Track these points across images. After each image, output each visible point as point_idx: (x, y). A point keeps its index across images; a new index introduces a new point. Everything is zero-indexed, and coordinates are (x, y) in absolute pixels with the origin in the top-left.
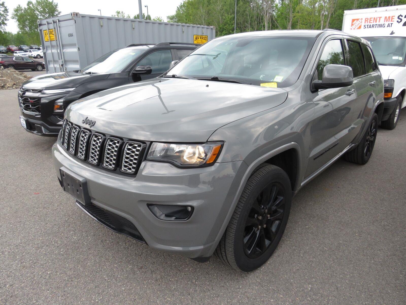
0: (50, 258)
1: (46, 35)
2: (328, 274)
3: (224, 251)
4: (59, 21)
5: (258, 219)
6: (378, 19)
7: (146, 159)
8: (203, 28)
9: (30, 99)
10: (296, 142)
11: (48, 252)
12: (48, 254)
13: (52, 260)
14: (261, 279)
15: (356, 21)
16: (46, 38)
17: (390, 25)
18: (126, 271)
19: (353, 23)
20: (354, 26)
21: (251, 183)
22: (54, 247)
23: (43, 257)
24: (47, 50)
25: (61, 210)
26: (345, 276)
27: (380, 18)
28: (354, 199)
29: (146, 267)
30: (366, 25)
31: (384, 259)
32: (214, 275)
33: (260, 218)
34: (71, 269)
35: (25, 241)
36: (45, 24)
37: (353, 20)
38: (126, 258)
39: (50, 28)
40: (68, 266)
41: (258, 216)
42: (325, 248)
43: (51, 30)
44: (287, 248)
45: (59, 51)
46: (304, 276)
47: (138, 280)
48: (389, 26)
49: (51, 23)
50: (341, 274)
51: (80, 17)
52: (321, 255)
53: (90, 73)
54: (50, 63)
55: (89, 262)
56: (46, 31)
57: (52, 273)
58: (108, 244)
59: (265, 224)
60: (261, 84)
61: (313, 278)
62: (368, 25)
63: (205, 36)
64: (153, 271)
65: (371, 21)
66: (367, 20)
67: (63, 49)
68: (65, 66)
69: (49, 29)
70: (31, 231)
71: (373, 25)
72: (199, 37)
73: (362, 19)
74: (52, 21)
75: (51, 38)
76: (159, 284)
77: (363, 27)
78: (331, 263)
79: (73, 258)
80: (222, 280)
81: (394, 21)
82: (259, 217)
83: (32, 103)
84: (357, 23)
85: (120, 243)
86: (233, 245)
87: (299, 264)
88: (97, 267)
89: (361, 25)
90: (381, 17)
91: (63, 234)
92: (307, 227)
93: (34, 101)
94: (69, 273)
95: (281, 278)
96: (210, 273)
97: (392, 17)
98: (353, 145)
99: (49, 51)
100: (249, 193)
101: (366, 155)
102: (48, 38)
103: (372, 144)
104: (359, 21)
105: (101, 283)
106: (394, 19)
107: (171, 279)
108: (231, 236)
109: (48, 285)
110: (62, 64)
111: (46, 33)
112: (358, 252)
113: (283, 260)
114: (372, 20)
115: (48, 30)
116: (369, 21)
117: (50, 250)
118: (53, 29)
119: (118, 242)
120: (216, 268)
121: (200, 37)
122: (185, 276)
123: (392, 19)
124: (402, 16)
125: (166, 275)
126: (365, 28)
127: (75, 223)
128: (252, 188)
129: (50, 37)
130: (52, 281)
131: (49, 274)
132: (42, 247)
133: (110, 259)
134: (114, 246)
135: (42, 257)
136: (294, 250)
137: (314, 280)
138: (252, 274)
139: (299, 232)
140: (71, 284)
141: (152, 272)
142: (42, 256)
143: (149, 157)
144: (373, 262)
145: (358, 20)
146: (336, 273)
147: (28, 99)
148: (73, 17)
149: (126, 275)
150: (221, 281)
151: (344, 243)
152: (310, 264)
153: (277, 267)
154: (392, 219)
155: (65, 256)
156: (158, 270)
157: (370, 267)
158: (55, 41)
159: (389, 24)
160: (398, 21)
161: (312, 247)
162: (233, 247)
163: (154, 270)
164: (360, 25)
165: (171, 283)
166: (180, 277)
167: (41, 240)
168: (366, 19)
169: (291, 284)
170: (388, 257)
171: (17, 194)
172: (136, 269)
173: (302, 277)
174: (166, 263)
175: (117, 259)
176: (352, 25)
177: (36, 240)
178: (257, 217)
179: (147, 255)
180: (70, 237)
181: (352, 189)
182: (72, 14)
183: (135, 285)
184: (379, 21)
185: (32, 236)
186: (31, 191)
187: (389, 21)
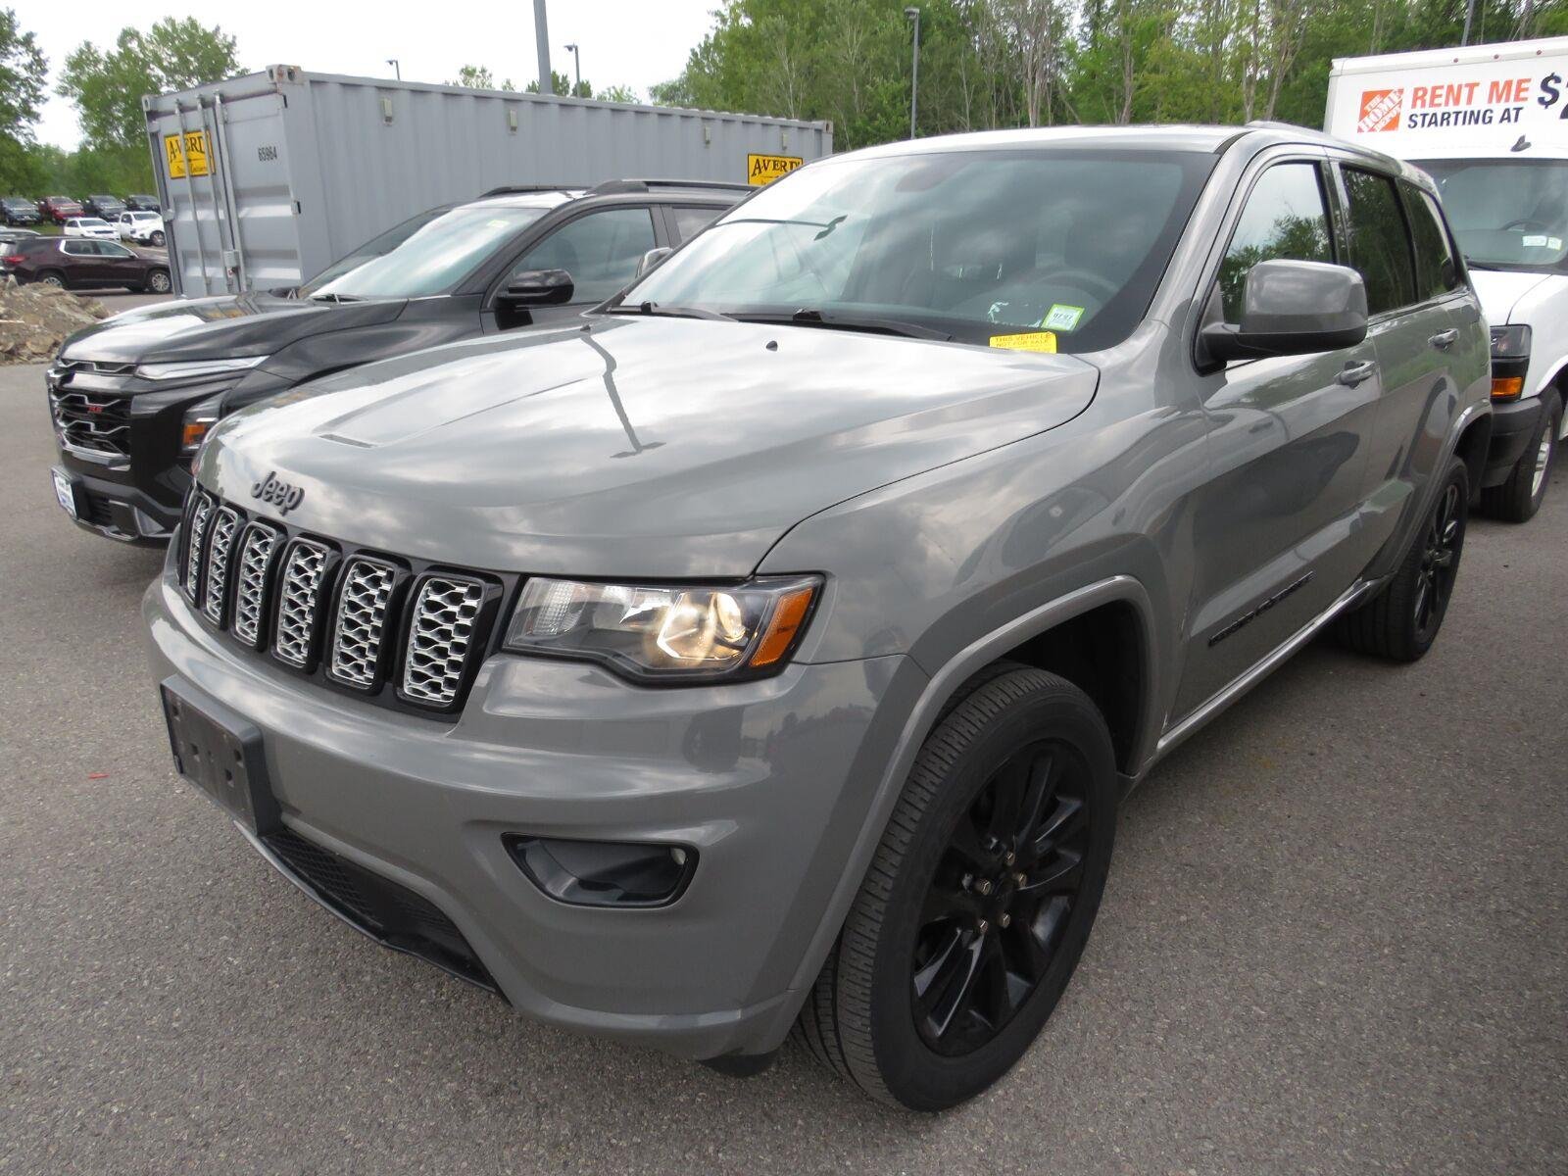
0: (124, 1048)
1: (173, 152)
2: (1270, 1119)
3: (833, 1028)
4: (224, 100)
5: (978, 894)
6: (1465, 92)
7: (499, 649)
8: (783, 127)
9: (90, 400)
10: (1133, 576)
11: (122, 1023)
12: (121, 1028)
13: (135, 1056)
14: (988, 1143)
15: (1377, 99)
16: (174, 166)
17: (1513, 114)
18: (435, 1104)
19: (1367, 108)
20: (1369, 121)
21: (942, 745)
22: (147, 1000)
23: (100, 1043)
24: (177, 210)
25: (188, 846)
26: (1339, 1129)
27: (1472, 86)
28: (1374, 802)
29: (513, 1088)
30: (1417, 116)
31: (1500, 1056)
32: (795, 1125)
33: (985, 887)
34: (206, 1096)
35: (30, 973)
36: (172, 113)
37: (1368, 97)
38: (437, 1050)
39: (191, 128)
40: (195, 1080)
41: (975, 879)
42: (1254, 1008)
43: (195, 135)
44: (1098, 1007)
45: (222, 215)
46: (1169, 1129)
47: (479, 1145)
48: (1509, 119)
49: (194, 108)
50: (1320, 1123)
51: (302, 85)
52: (1238, 1039)
53: (330, 298)
54: (191, 261)
55: (282, 1064)
56: (173, 139)
57: (127, 1113)
58: (368, 988)
59: (1007, 912)
60: (993, 341)
61: (1205, 1137)
62: (1425, 115)
63: (791, 160)
64: (546, 1105)
65: (1437, 101)
66: (1420, 93)
67: (238, 207)
68: (246, 274)
69: (186, 132)
70: (62, 930)
71: (1446, 116)
72: (769, 161)
73: (1401, 91)
74: (198, 101)
75: (195, 164)
76: (566, 1164)
77: (1404, 121)
78: (1279, 1074)
79: (222, 1048)
80: (826, 1145)
81: (1525, 99)
82: (978, 886)
83: (98, 416)
84: (1381, 106)
85: (418, 986)
86: (868, 1007)
87: (1146, 1076)
88: (316, 1086)
89: (1398, 115)
90: (1477, 84)
91: (186, 946)
92: (1183, 918)
93: (104, 409)
94: (196, 1110)
95: (1073, 1136)
96: (780, 1112)
97: (1520, 82)
98: (1369, 584)
99: (187, 217)
100: (933, 789)
101: (1423, 623)
102: (184, 166)
103: (1444, 578)
104: (1391, 100)
105: (326, 1155)
106: (1526, 89)
107: (614, 1141)
108: (858, 969)
109: (109, 1165)
110: (235, 264)
111: (175, 147)
112: (1391, 1027)
113: (1084, 1059)
114: (1440, 96)
115: (181, 133)
116: (1428, 98)
117: (128, 1013)
118: (199, 131)
119: (409, 982)
120: (806, 1095)
121: (771, 163)
122: (674, 1126)
123: (1519, 90)
124: (1558, 80)
125: (595, 1123)
126: (1412, 124)
127: (240, 897)
128: (946, 767)
129: (190, 160)
130: (126, 1147)
131: (118, 1115)
132: (97, 1001)
133: (371, 1051)
134: (393, 997)
135: (94, 1042)
136: (1130, 1016)
137: (1209, 1146)
138: (951, 1119)
139: (1148, 940)
140: (202, 1158)
141: (540, 1108)
142: (94, 1036)
143: (512, 640)
144: (1453, 1067)
145: (1384, 94)
146: (1302, 1118)
147: (81, 400)
148: (275, 84)
149: (432, 1119)
150: (823, 1149)
151: (1336, 986)
152: (1196, 1074)
153: (1057, 1088)
154: (1528, 888)
155: (189, 1038)
156: (563, 1102)
157: (1441, 1093)
158: (207, 175)
159: (1508, 110)
160: (1541, 100)
161: (1202, 1006)
162: (868, 1014)
163: (550, 1102)
164: (1392, 115)
165: (616, 1159)
166: (652, 1132)
167: (96, 971)
168: (1417, 90)
169: (1113, 1163)
170: (1514, 1046)
171: (21, 778)
172: (475, 1098)
173: (1158, 1132)
174: (601, 1070)
175: (398, 1052)
176: (1364, 114)
177: (78, 969)
178: (971, 887)
179: (522, 1036)
180: (213, 959)
181: (1367, 761)
182: (271, 72)
183: (465, 1164)
184: (1469, 101)
185: (61, 955)
186: (80, 767)
187: (1507, 100)
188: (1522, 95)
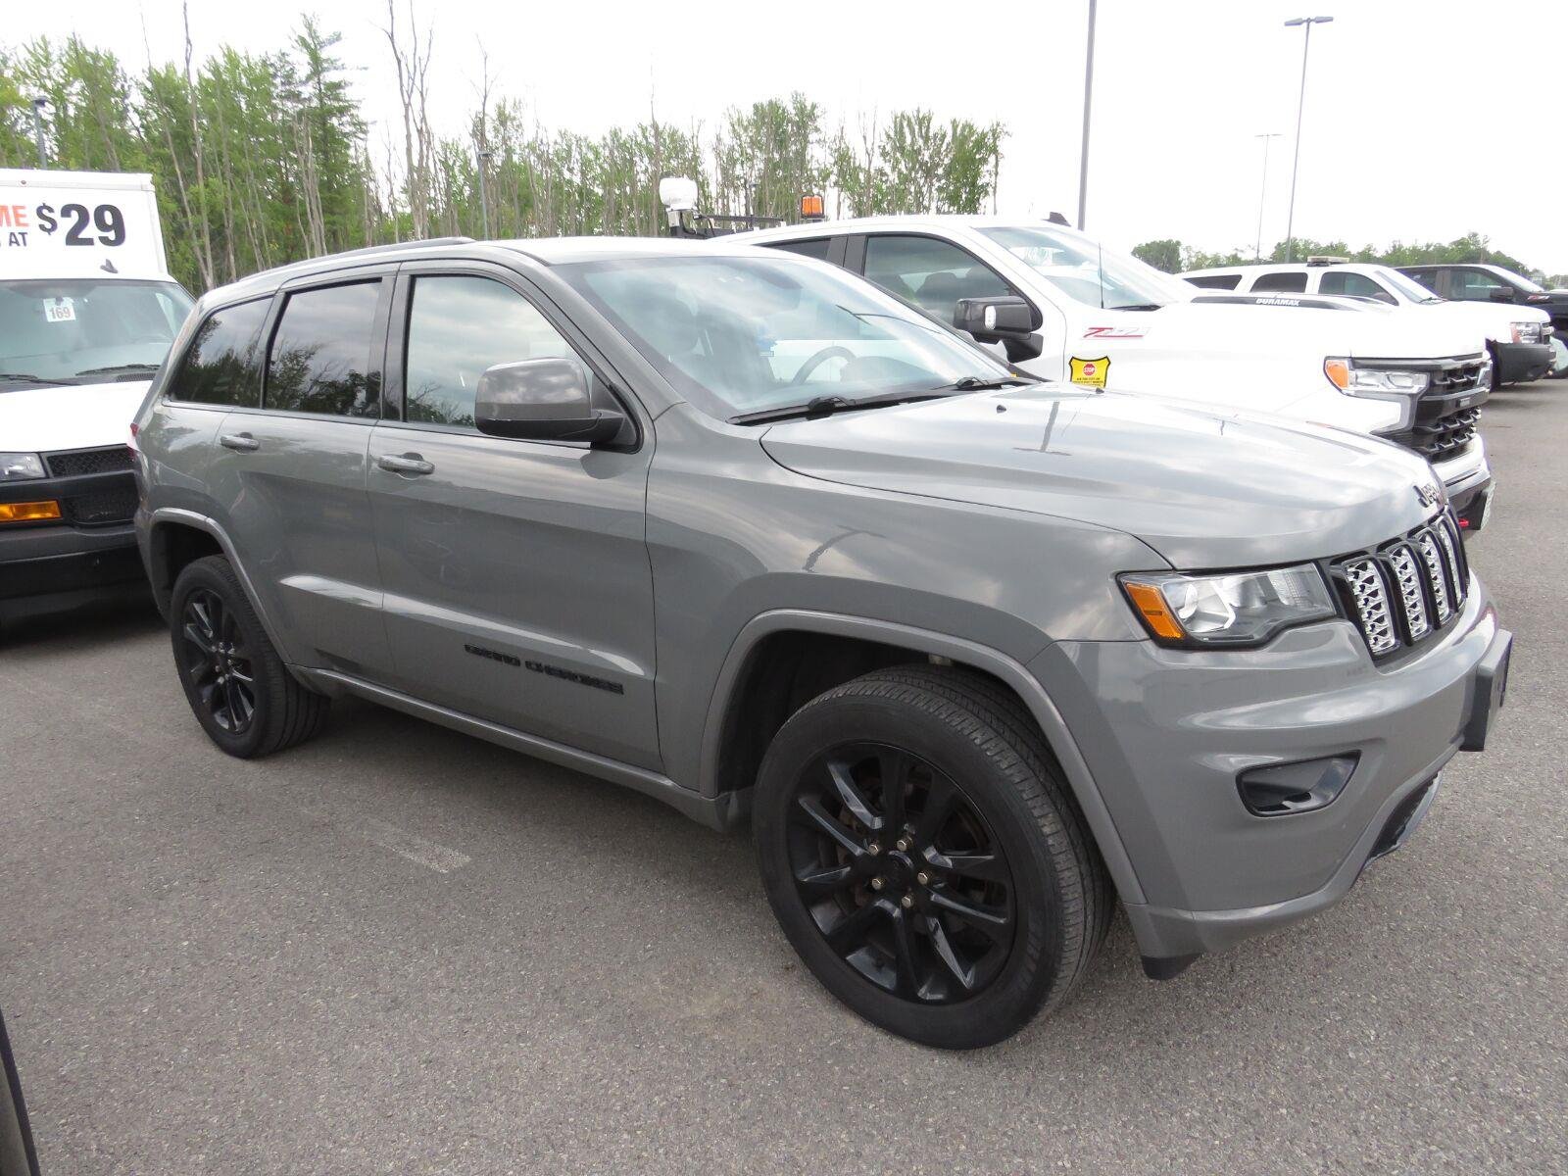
17: (19, 238)
48: (17, 242)
81: (25, 225)
97: (15, 208)
106: (24, 216)
123: (17, 216)
124: (51, 210)
159: (13, 234)
160: (42, 227)
187: (9, 223)
188: (22, 220)
